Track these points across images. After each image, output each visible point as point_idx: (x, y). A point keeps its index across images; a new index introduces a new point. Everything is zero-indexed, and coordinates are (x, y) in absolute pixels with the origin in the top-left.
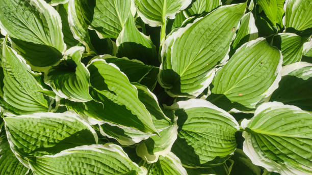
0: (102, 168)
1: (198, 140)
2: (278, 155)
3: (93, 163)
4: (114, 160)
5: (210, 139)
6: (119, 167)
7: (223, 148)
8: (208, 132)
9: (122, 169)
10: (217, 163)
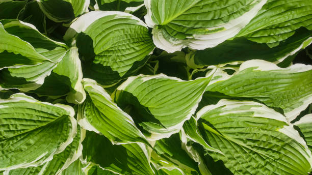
0: (17, 123)
1: (110, 56)
2: (186, 32)
3: (5, 122)
4: (26, 110)
5: (120, 49)
6: (37, 116)
7: (137, 51)
8: (115, 42)
9: (44, 117)
10: (137, 68)
